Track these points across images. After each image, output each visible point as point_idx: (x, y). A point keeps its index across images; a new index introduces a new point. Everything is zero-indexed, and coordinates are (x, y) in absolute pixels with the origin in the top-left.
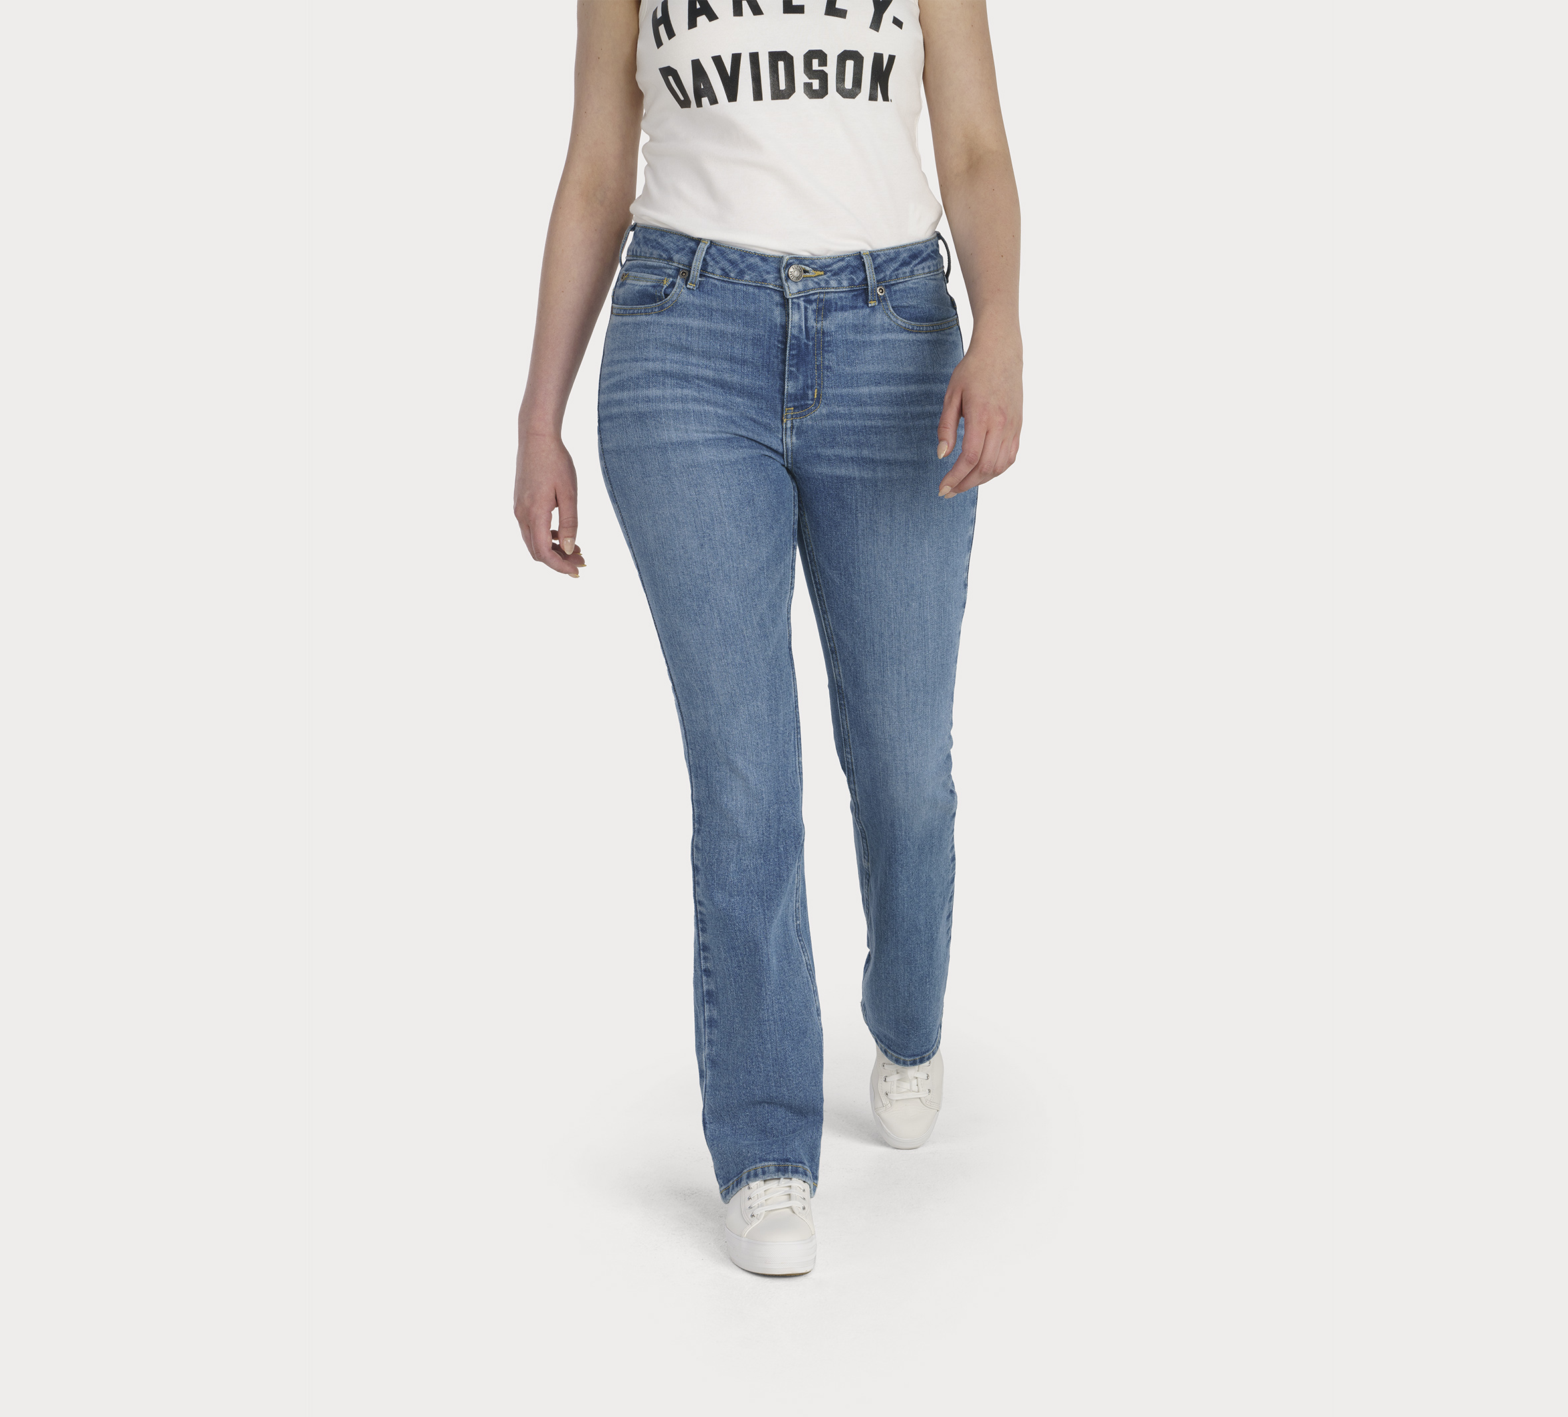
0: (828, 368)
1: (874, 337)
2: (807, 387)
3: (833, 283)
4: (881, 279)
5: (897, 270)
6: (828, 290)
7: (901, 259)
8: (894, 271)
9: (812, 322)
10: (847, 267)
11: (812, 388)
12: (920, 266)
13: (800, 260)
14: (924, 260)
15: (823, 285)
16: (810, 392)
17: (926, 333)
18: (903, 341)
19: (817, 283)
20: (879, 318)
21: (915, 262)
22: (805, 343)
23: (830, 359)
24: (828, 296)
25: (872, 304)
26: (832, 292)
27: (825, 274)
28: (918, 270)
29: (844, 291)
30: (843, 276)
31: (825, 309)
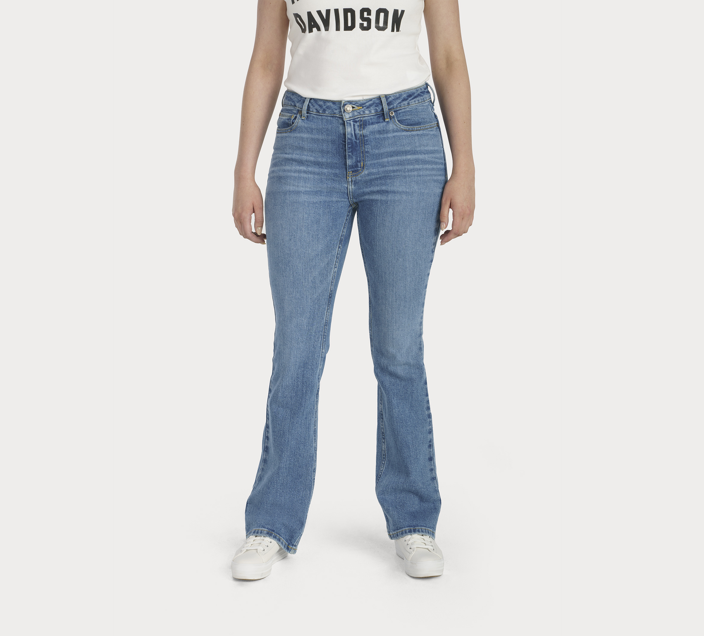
0: (367, 152)
1: (389, 135)
2: (358, 161)
3: (367, 112)
4: (391, 108)
5: (400, 103)
6: (364, 116)
7: (402, 98)
8: (398, 104)
9: (357, 131)
10: (373, 104)
11: (360, 162)
12: (413, 100)
13: (350, 102)
14: (415, 97)
15: (362, 113)
16: (359, 164)
17: (417, 131)
18: (404, 135)
19: (359, 113)
20: (391, 126)
21: (410, 99)
22: (355, 141)
23: (368, 148)
24: (365, 118)
25: (387, 120)
26: (366, 116)
27: (363, 108)
28: (412, 102)
29: (373, 115)
30: (372, 108)
31: (363, 124)
